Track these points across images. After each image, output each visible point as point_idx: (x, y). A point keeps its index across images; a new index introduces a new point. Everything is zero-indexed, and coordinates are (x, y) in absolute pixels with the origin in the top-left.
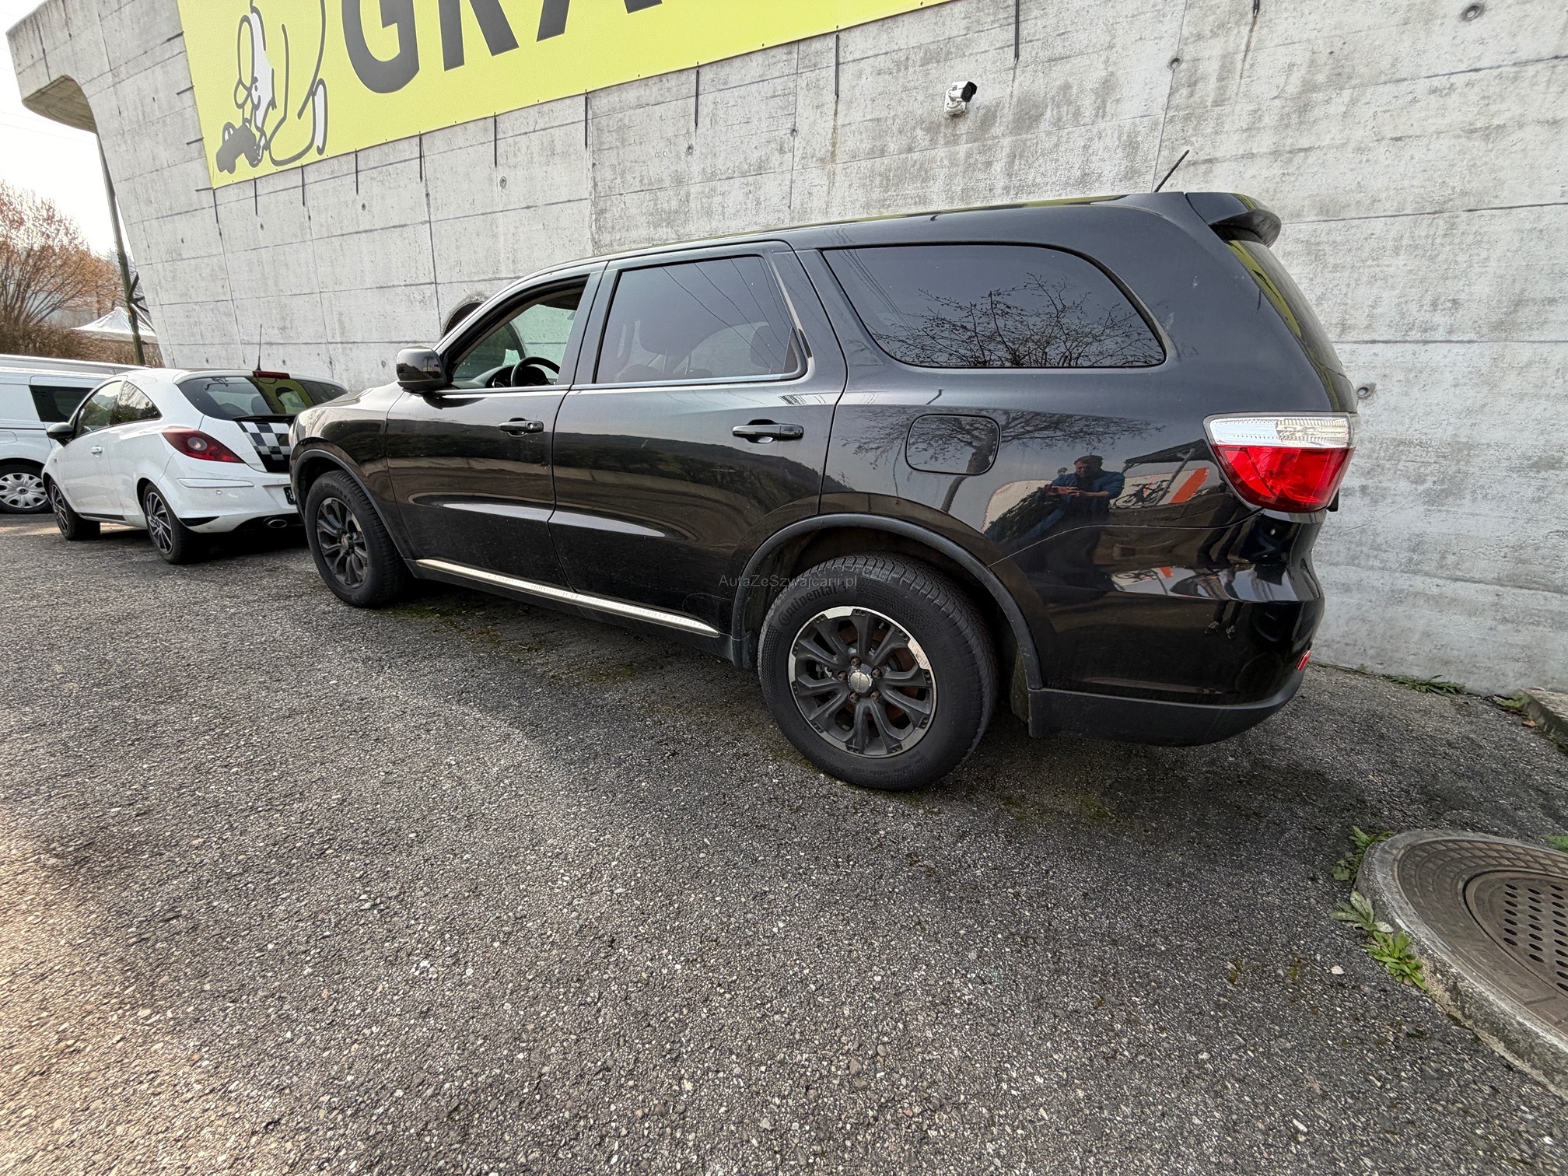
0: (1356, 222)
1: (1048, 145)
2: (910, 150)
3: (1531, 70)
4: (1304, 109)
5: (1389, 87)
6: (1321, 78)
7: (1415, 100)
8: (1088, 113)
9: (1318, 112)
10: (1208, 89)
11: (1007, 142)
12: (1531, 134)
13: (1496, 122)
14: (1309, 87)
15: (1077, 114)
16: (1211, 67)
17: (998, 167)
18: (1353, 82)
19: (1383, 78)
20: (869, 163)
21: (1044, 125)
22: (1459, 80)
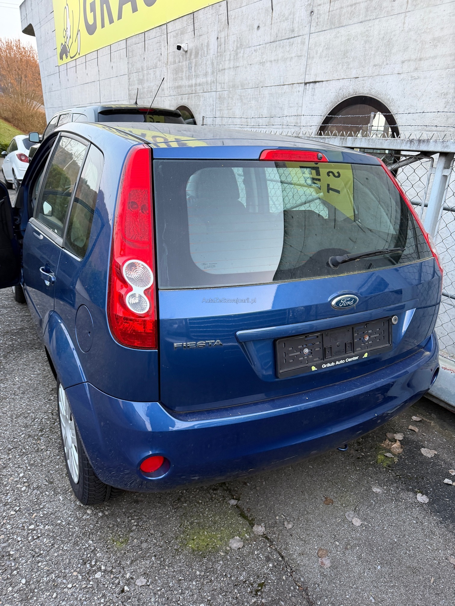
0: (247, 90)
1: (200, 62)
2: (179, 62)
3: (268, 45)
4: (237, 54)
5: (248, 49)
6: (239, 45)
7: (252, 53)
8: (206, 53)
9: (239, 56)
10: (223, 46)
11: (194, 60)
12: (268, 64)
13: (264, 61)
14: (237, 48)
15: (204, 53)
16: (223, 40)
17: (193, 68)
18: (244, 47)
19: (248, 46)
20: (173, 66)
21: (200, 56)
22: (258, 47)
